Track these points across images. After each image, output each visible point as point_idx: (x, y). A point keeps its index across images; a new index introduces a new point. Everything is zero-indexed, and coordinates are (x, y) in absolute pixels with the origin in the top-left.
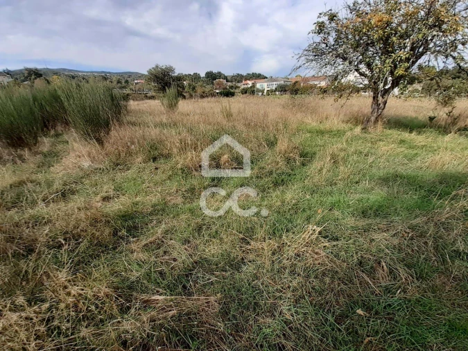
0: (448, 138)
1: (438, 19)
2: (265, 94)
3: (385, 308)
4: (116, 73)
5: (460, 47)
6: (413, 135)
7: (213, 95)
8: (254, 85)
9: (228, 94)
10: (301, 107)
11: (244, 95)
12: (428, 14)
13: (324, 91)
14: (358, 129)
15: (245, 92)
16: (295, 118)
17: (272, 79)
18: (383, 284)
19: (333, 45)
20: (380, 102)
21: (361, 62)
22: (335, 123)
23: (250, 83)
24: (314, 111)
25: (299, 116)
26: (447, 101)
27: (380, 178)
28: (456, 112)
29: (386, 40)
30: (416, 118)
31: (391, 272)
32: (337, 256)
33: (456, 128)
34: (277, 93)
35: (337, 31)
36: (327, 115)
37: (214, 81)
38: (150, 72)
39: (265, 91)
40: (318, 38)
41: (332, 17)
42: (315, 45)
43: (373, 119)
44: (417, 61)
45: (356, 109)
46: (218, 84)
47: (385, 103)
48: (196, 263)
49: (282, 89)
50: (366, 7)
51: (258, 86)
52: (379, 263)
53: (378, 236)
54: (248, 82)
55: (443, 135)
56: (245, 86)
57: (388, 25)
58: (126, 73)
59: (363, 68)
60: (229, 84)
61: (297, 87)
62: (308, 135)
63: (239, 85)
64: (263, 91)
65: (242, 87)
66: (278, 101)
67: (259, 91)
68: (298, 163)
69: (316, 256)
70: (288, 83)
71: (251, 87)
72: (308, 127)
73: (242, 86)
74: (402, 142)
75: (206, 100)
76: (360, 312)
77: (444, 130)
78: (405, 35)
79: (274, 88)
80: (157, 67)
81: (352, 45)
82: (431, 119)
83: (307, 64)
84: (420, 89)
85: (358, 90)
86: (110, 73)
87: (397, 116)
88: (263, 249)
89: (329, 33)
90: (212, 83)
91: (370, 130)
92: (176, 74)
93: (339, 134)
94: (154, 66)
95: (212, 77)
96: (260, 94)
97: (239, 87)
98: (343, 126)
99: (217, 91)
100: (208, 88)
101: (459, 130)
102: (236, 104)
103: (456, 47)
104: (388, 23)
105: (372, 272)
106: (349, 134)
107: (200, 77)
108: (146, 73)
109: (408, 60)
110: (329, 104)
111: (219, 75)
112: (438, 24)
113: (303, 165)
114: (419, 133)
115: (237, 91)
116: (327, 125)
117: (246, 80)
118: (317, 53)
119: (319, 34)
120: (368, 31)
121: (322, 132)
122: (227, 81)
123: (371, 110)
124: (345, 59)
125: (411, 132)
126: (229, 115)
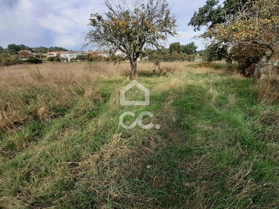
0: (161, 78)
1: (146, 27)
2: (69, 61)
5: (156, 39)
6: (150, 78)
7: (21, 63)
8: (58, 55)
9: (36, 61)
10: (96, 68)
11: (52, 62)
12: (142, 24)
13: (108, 60)
14: (128, 78)
15: (52, 60)
16: (94, 76)
17: (72, 52)
19: (104, 34)
20: (133, 64)
21: (120, 45)
22: (117, 76)
24: (104, 71)
25: (96, 74)
26: (157, 64)
28: (161, 68)
29: (128, 34)
30: (149, 71)
31: (155, 140)
33: (162, 73)
34: (78, 61)
35: (104, 26)
36: (112, 73)
37: (19, 52)
40: (94, 28)
41: (99, 18)
42: (93, 32)
43: (133, 72)
44: (143, 46)
45: (125, 68)
46: (23, 54)
47: (136, 65)
49: (81, 58)
50: (115, 16)
51: (62, 56)
52: (150, 139)
54: (53, 53)
55: (159, 77)
56: (51, 56)
57: (127, 28)
59: (122, 48)
60: (35, 54)
61: (91, 57)
62: (104, 84)
63: (45, 55)
64: (67, 60)
65: (49, 56)
66: (80, 66)
67: (64, 59)
68: (102, 101)
70: (85, 55)
71: (56, 57)
72: (103, 80)
73: (48, 55)
74: (147, 82)
75: (11, 67)
77: (159, 75)
78: (135, 34)
79: (75, 57)
81: (114, 35)
82: (154, 71)
83: (92, 43)
84: (148, 59)
85: (124, 59)
87: (142, 71)
89: (99, 27)
90: (17, 53)
91: (133, 78)
93: (120, 81)
95: (15, 49)
96: (65, 61)
97: (45, 57)
98: (121, 78)
99: (24, 60)
100: (13, 57)
101: (163, 74)
102: (45, 69)
103: (155, 40)
104: (128, 27)
106: (125, 81)
109: (139, 45)
110: (111, 66)
111: (23, 47)
112: (147, 29)
113: (105, 102)
115: (44, 59)
116: (113, 78)
117: (50, 51)
118: (96, 37)
119: (94, 26)
120: (119, 29)
121: (111, 82)
122: (32, 52)
123: (131, 69)
124: (112, 42)
125: (148, 77)
126: (39, 77)
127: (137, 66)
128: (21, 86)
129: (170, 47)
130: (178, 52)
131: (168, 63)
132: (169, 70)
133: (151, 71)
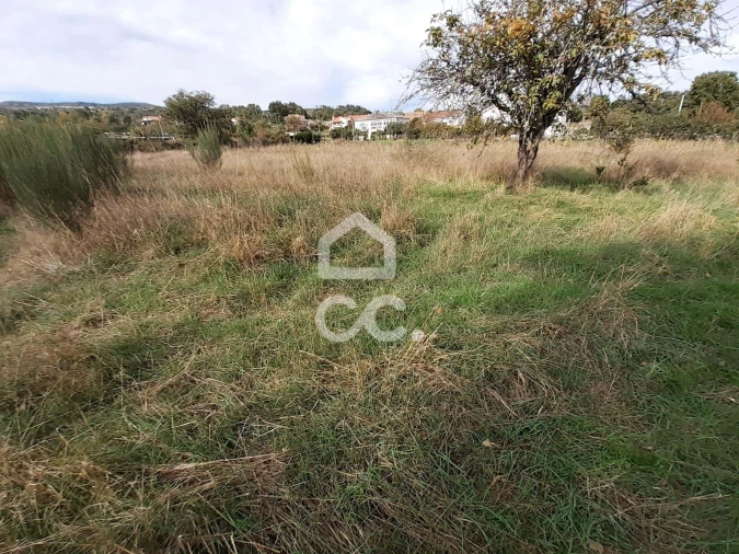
0: (620, 196)
1: (599, 27)
2: (369, 137)
3: (521, 433)
4: (107, 105)
5: (632, 64)
6: (575, 194)
7: (285, 141)
8: (351, 125)
9: (308, 138)
10: (421, 157)
11: (337, 141)
12: (586, 17)
13: (458, 133)
14: (501, 189)
15: (336, 135)
16: (412, 175)
17: (379, 116)
18: (521, 402)
19: (458, 64)
20: (528, 148)
21: (498, 90)
22: (472, 181)
23: (344, 121)
24: (440, 164)
25: (419, 171)
26: (622, 145)
27: (526, 258)
28: (631, 160)
29: (528, 58)
30: (582, 170)
31: (530, 384)
32: (458, 370)
33: (631, 181)
34: (388, 136)
35: (460, 42)
36: (459, 169)
37: (285, 118)
38: (169, 102)
39: (369, 135)
40: (434, 53)
41: (453, 22)
42: (431, 63)
43: (521, 173)
44: (573, 88)
45: (499, 159)
46: (292, 122)
47: (536, 150)
48: (250, 407)
49: (396, 130)
50: (500, 7)
51: (358, 125)
52: (516, 375)
53: (515, 339)
54: (341, 119)
55: (613, 192)
56: (337, 126)
57: (531, 37)
58: (125, 105)
60: (310, 122)
61: (417, 127)
62: (432, 200)
63: (326, 123)
64: (365, 134)
65: (333, 127)
66: (388, 149)
67: (359, 133)
68: (414, 243)
69: (430, 375)
70: (404, 122)
71: (347, 127)
72: (432, 188)
73: (332, 125)
74: (560, 204)
75: (272, 148)
76: (487, 443)
77: (614, 184)
78: (555, 52)
79: (382, 129)
80: (181, 94)
81: (484, 64)
82: (599, 170)
83: (421, 93)
85: (505, 132)
86: (94, 105)
87: (557, 168)
88: (352, 374)
89: (449, 46)
90: (282, 121)
91: (518, 189)
92: (217, 106)
93: (475, 196)
94: (176, 93)
95: (280, 111)
96: (362, 138)
97: (327, 128)
98: (480, 185)
99: (292, 134)
100: (275, 129)
101: (635, 184)
102: (320, 155)
103: (626, 66)
104: (533, 34)
105: (505, 388)
106: (489, 195)
107: (259, 111)
108: (163, 105)
109: (560, 87)
110: (461, 154)
111: (293, 108)
113: (422, 245)
114: (584, 191)
115: (325, 133)
116: (459, 185)
117: (337, 115)
118: (435, 75)
119: (435, 46)
120: (504, 44)
121: (451, 195)
122: (307, 118)
123: (517, 160)
124: (476, 85)
125: (572, 190)
126: (308, 173)
127: (539, 152)
128: (276, 187)
129: (695, 87)
130: (727, 104)
131: (670, 142)
132: (664, 169)
133: (589, 169)
